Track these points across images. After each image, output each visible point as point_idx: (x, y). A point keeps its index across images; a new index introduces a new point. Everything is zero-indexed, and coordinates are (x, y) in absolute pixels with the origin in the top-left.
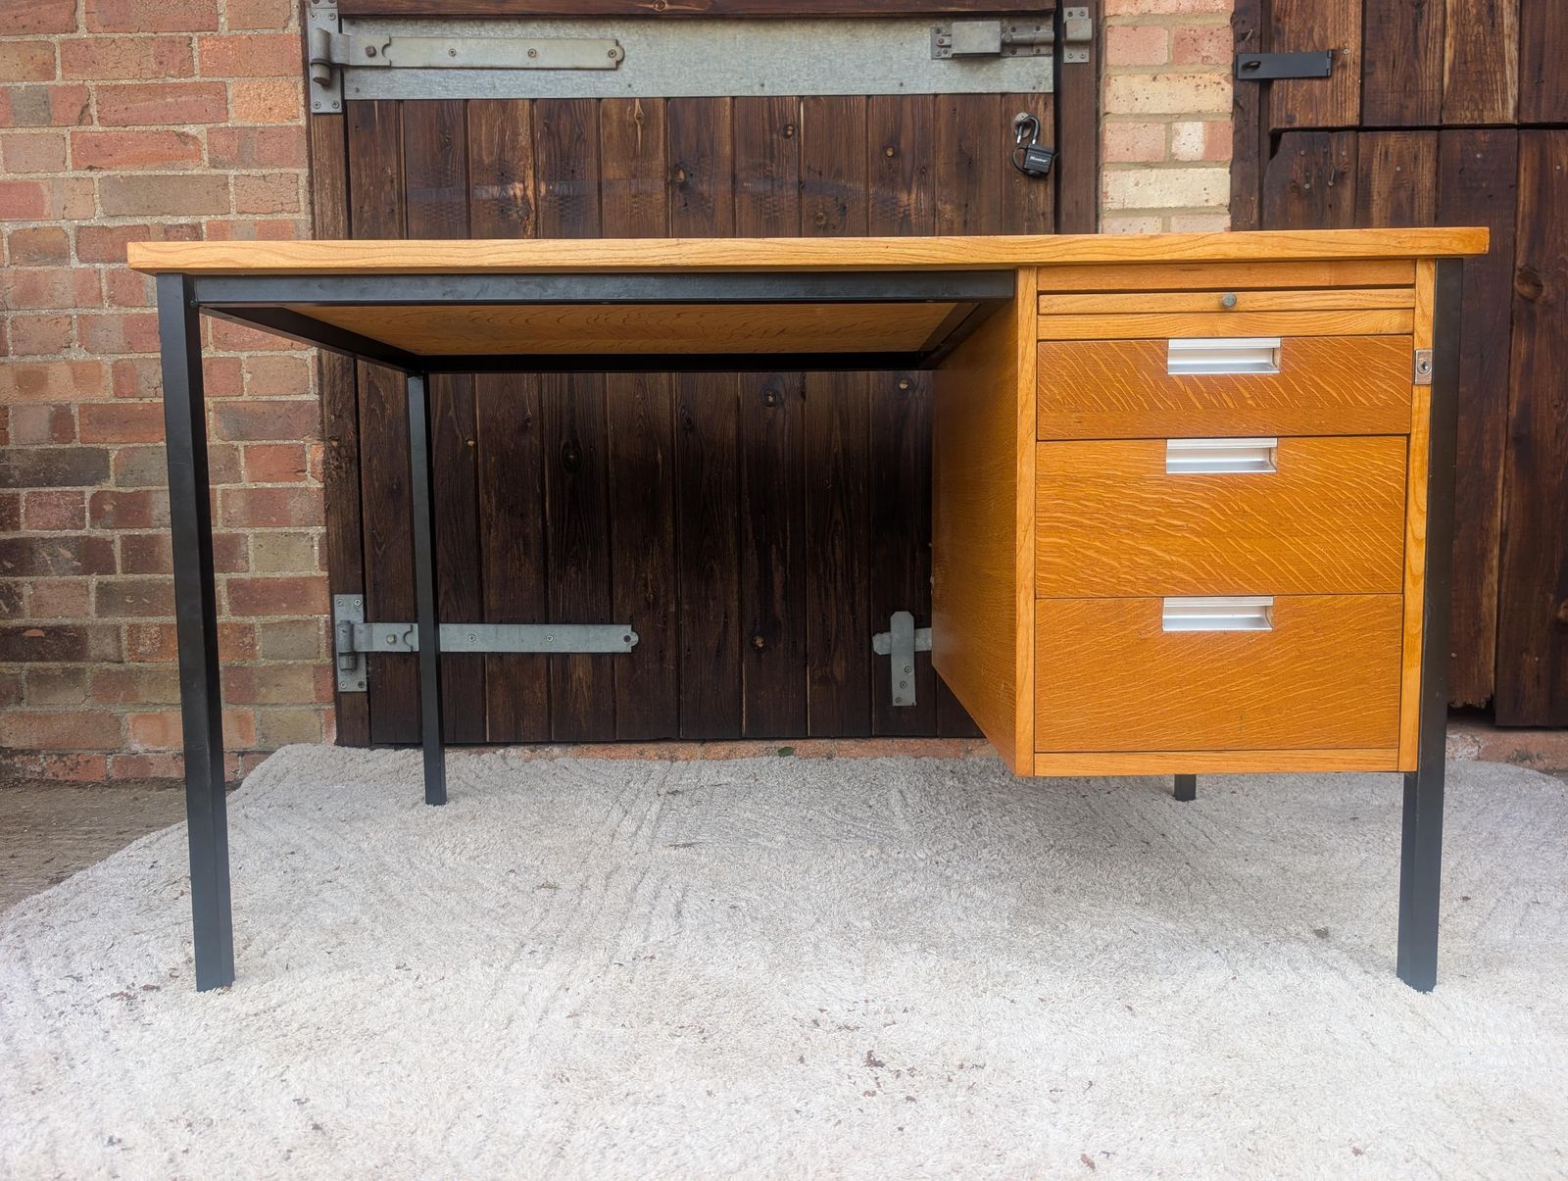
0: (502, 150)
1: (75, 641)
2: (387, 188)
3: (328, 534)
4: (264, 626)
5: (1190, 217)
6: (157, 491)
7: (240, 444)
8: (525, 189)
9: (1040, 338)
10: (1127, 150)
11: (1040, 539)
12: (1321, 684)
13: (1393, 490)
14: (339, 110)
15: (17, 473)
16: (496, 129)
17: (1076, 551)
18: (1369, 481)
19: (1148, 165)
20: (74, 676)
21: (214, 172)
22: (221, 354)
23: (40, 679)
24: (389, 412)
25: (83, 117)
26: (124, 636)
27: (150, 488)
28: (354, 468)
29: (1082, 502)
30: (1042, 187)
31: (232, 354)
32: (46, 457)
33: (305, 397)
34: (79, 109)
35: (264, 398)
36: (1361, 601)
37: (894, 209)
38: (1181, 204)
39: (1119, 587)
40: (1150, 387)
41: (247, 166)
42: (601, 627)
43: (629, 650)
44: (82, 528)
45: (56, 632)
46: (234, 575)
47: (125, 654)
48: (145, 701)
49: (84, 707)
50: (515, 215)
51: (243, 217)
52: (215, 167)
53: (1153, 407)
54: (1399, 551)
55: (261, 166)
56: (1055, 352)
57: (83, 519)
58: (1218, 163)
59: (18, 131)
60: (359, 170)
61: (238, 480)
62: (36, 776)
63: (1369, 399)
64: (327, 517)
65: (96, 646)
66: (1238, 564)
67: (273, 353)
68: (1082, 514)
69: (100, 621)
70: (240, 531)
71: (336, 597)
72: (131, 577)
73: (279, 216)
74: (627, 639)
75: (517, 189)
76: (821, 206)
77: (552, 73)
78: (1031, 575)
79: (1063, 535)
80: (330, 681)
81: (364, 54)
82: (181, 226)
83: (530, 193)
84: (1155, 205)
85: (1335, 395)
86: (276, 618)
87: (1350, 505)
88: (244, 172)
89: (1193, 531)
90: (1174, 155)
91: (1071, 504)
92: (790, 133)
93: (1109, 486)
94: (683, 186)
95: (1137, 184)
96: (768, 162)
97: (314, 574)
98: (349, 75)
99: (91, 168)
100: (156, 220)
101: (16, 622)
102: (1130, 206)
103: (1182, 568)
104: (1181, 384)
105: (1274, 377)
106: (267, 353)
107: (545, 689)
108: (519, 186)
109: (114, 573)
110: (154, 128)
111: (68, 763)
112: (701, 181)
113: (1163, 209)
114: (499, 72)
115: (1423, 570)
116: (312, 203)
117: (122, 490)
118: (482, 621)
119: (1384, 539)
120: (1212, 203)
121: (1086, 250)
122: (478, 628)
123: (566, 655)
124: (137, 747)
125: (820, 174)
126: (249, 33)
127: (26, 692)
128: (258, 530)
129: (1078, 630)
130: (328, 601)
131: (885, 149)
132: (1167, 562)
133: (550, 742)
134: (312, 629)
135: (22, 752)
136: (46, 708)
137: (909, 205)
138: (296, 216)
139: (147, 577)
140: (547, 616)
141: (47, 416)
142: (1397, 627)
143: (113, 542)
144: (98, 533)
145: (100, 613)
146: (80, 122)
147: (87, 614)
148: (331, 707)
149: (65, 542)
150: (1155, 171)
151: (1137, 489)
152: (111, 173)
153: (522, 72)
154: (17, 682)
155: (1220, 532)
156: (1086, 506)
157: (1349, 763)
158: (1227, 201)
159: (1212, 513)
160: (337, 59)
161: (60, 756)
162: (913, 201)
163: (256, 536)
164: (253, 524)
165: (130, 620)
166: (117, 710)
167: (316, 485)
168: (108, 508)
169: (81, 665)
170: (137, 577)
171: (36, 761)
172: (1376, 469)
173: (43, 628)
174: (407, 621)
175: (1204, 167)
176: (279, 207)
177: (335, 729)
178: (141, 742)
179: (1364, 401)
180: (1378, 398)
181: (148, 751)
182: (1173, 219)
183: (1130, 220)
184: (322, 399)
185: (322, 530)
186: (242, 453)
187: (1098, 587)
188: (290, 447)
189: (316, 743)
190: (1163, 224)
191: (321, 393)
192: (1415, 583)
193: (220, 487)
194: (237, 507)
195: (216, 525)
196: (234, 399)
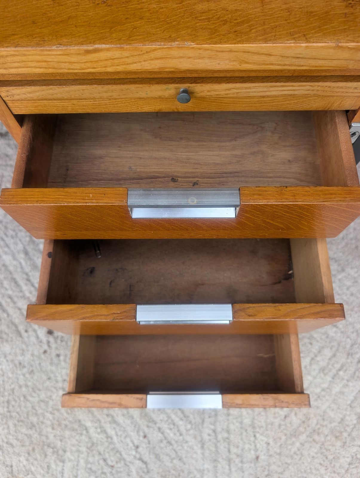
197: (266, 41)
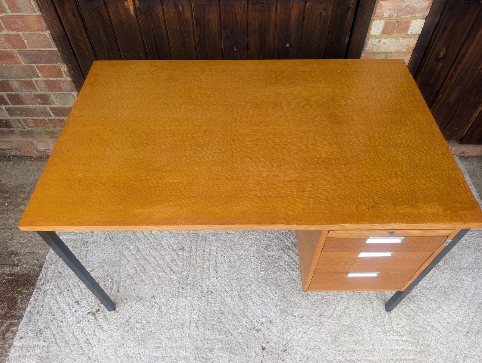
1: (6, 123)
4: (67, 120)
6: (11, 80)
7: (35, 65)
9: (328, 237)
17: (328, 267)
18: (417, 258)
20: (12, 132)
22: (11, 33)
24: (87, 55)
26: (22, 122)
27: (9, 79)
28: (80, 73)
29: (332, 261)
31: (15, 33)
33: (52, 49)
35: (36, 49)
40: (359, 245)
46: (51, 106)
47: (25, 126)
48: (38, 138)
49: (20, 139)
53: (359, 248)
61: (39, 77)
64: (76, 90)
65: (16, 125)
67: (32, 32)
69: (12, 118)
70: (47, 93)
72: (15, 106)
85: (416, 246)
87: (409, 261)
89: (362, 264)
91: (328, 261)
103: (356, 269)
106: (29, 32)
109: (9, 105)
111: (22, 152)
115: (424, 269)
119: (416, 265)
124: (41, 148)
128: (53, 93)
132: (352, 268)
135: (7, 149)
136: (7, 139)
139: (21, 106)
142: (411, 276)
143: (3, 96)
145: (11, 116)
147: (6, 116)
151: (348, 259)
155: (370, 265)
159: (369, 262)
161: (19, 150)
163: (54, 95)
164: (51, 91)
165: (22, 118)
166: (30, 140)
167: (69, 79)
169: (12, 129)
170: (18, 106)
171: (12, 151)
172: (421, 256)
179: (424, 247)
180: (429, 247)
181: (45, 149)
184: (59, 49)
185: (77, 94)
186: (36, 68)
188: (54, 67)
191: (58, 47)
192: (420, 271)
193: (33, 79)
194: (43, 86)
195: (37, 91)
196: (24, 49)
197: (423, 223)
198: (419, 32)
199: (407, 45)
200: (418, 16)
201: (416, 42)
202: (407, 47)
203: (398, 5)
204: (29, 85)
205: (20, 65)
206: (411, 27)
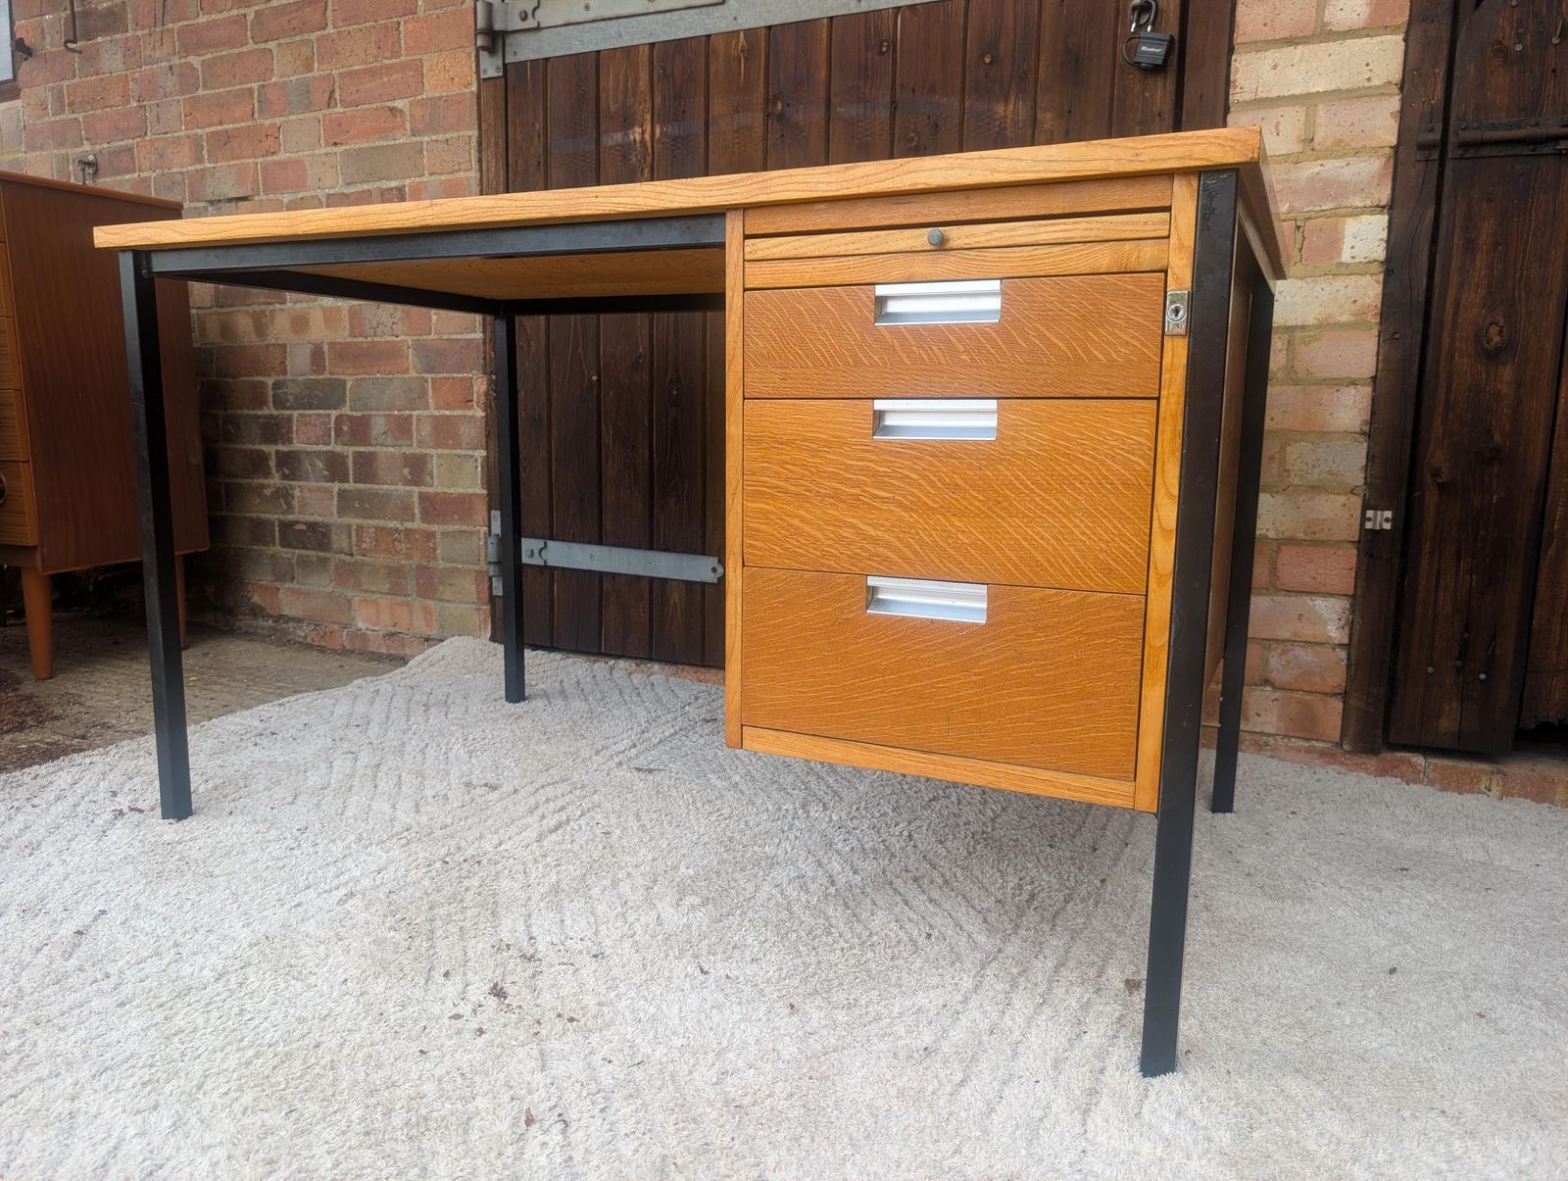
0: (626, 97)
1: (324, 535)
2: (536, 142)
3: (487, 457)
4: (442, 533)
5: (1343, 102)
6: (375, 416)
7: (429, 376)
8: (643, 133)
9: (747, 286)
10: (1265, 25)
11: (750, 504)
12: (1041, 692)
13: (1138, 468)
14: (501, 74)
15: (291, 398)
16: (621, 77)
17: (781, 519)
18: (1106, 455)
19: (1291, 41)
20: (323, 562)
21: (415, 139)
23: (304, 563)
24: (533, 349)
25: (330, 102)
26: (353, 533)
27: (373, 413)
29: (788, 466)
30: (1160, 82)
32: (310, 385)
33: (473, 336)
34: (327, 95)
35: (446, 337)
36: (1091, 600)
37: (989, 124)
38: (1333, 87)
39: (822, 561)
40: (856, 340)
41: (436, 133)
42: (692, 556)
43: (715, 581)
44: (329, 444)
45: (313, 526)
46: (424, 489)
47: (354, 548)
48: (365, 588)
49: (329, 589)
50: (634, 159)
51: (433, 178)
52: (414, 135)
53: (858, 363)
54: (1142, 542)
55: (445, 131)
56: (761, 303)
57: (329, 436)
58: (1387, 29)
59: (292, 117)
60: (515, 128)
61: (427, 408)
62: (301, 640)
63: (1106, 354)
64: (487, 442)
65: (339, 541)
66: (949, 544)
68: (787, 480)
69: (339, 520)
70: (428, 451)
71: (493, 512)
72: (359, 486)
73: (458, 175)
74: (714, 570)
75: (636, 134)
76: (913, 127)
77: (668, 14)
78: (739, 540)
79: (770, 502)
80: (487, 585)
81: (518, 19)
82: (392, 189)
83: (647, 136)
84: (1298, 91)
85: (1063, 347)
86: (450, 528)
87: (1081, 483)
88: (434, 138)
89: (900, 504)
90: (1326, 25)
91: (777, 468)
92: (884, 49)
93: (814, 450)
94: (781, 117)
95: (1275, 67)
96: (862, 83)
97: (477, 491)
98: (509, 40)
99: (335, 144)
100: (376, 185)
101: (291, 517)
102: (1264, 95)
103: (888, 545)
104: (888, 336)
105: (991, 326)
107: (647, 610)
108: (638, 130)
109: (348, 482)
110: (375, 106)
111: (320, 632)
112: (797, 110)
113: (1308, 96)
114: (625, 20)
115: (1172, 566)
116: (480, 161)
117: (354, 414)
118: (600, 542)
119: (1124, 526)
120: (1376, 82)
121: (781, 188)
122: (596, 549)
123: (665, 581)
124: (361, 625)
125: (914, 91)
126: (438, 11)
127: (296, 574)
128: (440, 451)
129: (782, 602)
130: (486, 516)
131: (982, 55)
132: (871, 537)
133: (650, 659)
134: (475, 538)
135: (294, 619)
136: (307, 587)
137: (1005, 117)
138: (469, 174)
139: (369, 486)
140: (651, 542)
141: (309, 352)
142: (1136, 635)
143: (348, 456)
144: (339, 449)
145: (340, 514)
146: (329, 107)
147: (332, 514)
148: (487, 607)
149: (318, 454)
150: (1300, 48)
151: (841, 454)
152: (348, 147)
153: (643, 18)
154: (291, 564)
155: (930, 508)
156: (791, 471)
157: (1075, 791)
158: (1397, 77)
159: (920, 485)
160: (498, 26)
161: (316, 625)
162: (1009, 113)
163: (439, 457)
164: (437, 446)
165: (357, 521)
166: (349, 594)
167: (480, 413)
168: (345, 428)
169: (328, 555)
170: (363, 486)
171: (301, 628)
172: (1116, 440)
173: (305, 523)
174: (543, 537)
175: (1368, 36)
176: (457, 167)
177: (489, 627)
178: (363, 621)
179: (1100, 356)
180: (1117, 352)
181: (367, 629)
182: (1320, 107)
183: (1262, 113)
184: (486, 337)
185: (484, 453)
186: (430, 384)
187: (803, 559)
188: (462, 379)
189: (476, 637)
190: (1307, 115)
191: (484, 332)
192: (1160, 584)
193: (415, 413)
194: (426, 430)
195: (411, 446)
196: (425, 337)
198: (1380, 253)
199: (1350, 301)
200: (1358, 203)
201: (1378, 289)
202: (1353, 307)
203: (1284, 176)
204: (402, 428)
205: (406, 376)
206: (1348, 242)
